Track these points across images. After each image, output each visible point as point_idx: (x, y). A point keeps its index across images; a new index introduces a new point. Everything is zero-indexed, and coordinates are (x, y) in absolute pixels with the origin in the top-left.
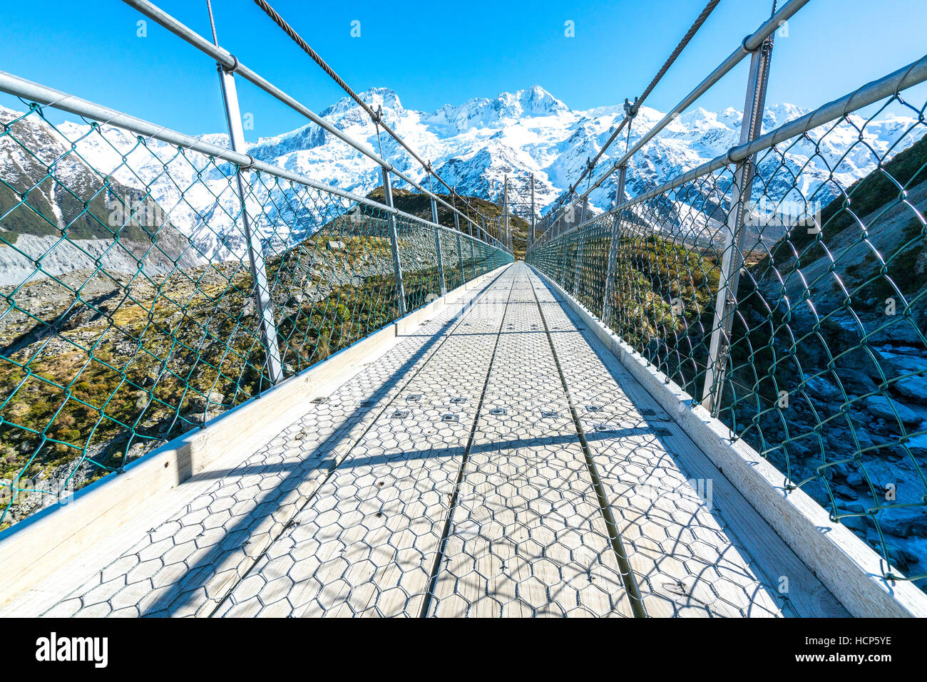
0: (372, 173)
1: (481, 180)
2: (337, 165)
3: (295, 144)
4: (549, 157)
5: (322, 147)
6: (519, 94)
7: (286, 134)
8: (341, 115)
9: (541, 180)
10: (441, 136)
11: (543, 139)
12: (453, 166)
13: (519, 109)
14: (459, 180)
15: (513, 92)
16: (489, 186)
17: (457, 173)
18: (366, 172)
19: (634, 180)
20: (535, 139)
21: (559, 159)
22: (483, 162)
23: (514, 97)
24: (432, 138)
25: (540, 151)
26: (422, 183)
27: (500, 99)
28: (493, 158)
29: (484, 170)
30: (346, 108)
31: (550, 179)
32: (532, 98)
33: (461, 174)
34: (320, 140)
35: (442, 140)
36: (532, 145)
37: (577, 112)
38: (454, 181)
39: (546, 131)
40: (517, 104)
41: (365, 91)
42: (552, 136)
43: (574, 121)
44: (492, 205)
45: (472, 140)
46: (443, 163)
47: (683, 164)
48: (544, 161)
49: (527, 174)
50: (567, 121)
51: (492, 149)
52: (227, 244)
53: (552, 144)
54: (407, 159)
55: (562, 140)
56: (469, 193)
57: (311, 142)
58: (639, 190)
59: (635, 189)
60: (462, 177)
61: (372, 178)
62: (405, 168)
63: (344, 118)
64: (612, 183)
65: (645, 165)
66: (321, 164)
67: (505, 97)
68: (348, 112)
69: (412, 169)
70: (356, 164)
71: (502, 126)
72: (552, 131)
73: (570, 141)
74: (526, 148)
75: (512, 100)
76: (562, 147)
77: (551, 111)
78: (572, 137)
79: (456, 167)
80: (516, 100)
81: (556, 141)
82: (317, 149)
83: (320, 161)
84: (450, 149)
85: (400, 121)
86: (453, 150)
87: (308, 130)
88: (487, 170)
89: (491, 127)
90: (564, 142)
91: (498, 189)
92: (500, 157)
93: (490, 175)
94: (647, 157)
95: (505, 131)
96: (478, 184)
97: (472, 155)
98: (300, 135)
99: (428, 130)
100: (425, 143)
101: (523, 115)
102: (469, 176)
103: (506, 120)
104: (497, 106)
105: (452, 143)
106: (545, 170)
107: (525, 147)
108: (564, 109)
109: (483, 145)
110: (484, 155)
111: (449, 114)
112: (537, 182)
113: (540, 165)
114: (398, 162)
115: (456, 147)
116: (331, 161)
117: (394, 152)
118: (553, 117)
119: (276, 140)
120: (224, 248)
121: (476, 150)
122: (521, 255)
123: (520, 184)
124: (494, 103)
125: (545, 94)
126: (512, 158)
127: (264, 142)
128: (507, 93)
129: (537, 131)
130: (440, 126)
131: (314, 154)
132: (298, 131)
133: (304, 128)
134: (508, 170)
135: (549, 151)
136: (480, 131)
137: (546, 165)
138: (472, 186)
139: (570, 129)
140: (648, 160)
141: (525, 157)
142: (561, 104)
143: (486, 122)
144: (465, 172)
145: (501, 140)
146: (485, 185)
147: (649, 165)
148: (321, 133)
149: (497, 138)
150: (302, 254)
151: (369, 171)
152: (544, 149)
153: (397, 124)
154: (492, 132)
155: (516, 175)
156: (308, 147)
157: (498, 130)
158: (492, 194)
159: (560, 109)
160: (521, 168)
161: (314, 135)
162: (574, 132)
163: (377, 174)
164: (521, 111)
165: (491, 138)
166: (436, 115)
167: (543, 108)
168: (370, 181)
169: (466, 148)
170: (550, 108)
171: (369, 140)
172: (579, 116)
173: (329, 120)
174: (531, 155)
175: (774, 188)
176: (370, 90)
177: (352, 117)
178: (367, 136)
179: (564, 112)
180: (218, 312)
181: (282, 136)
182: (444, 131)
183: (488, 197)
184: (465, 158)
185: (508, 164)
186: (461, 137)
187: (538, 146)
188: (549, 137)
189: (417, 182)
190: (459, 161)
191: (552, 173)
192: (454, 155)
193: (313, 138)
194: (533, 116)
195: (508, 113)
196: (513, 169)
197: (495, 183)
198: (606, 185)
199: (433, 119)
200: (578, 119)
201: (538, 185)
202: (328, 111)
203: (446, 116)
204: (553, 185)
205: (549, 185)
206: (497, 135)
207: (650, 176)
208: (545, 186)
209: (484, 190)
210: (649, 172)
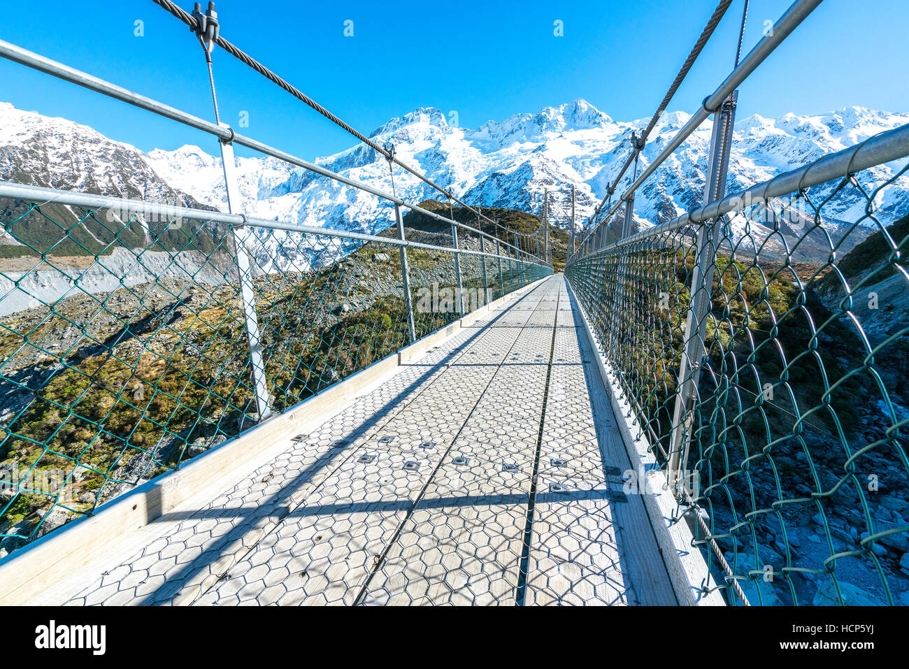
0: (417, 188)
1: (523, 193)
2: (386, 181)
3: (348, 162)
4: (592, 169)
5: (372, 165)
6: (562, 108)
7: (340, 154)
8: (391, 134)
9: (583, 191)
10: (484, 151)
11: (586, 152)
12: (495, 180)
13: (562, 122)
14: (501, 193)
15: (557, 106)
16: (531, 199)
17: (499, 186)
18: (412, 186)
19: (682, 190)
20: (577, 152)
21: (602, 171)
22: (525, 175)
23: (557, 111)
24: (475, 152)
25: (583, 163)
26: (465, 197)
27: (543, 114)
28: (535, 171)
29: (526, 182)
30: (395, 128)
31: (593, 191)
32: (575, 111)
33: (503, 187)
34: (371, 159)
35: (485, 155)
36: (575, 157)
37: (621, 124)
38: (496, 194)
39: (590, 143)
40: (560, 118)
41: (413, 111)
42: (596, 148)
43: (619, 133)
44: (533, 217)
45: (515, 154)
46: (486, 177)
47: (737, 173)
48: (587, 173)
49: (569, 186)
50: (611, 133)
51: (534, 162)
52: (285, 255)
53: (596, 155)
54: (451, 173)
55: (606, 151)
56: (511, 206)
57: (362, 161)
58: (688, 200)
59: (683, 199)
60: (505, 190)
61: (418, 193)
62: (450, 182)
63: (393, 137)
64: (658, 193)
65: (695, 175)
66: (371, 180)
67: (548, 111)
68: (397, 131)
69: (456, 183)
70: (403, 180)
71: (546, 139)
72: (595, 144)
73: (615, 152)
74: (569, 161)
75: (555, 114)
76: (606, 158)
77: (594, 123)
78: (617, 148)
79: (498, 180)
80: (559, 114)
81: (600, 153)
82: (368, 167)
83: (370, 177)
84: (492, 163)
85: (445, 138)
86: (497, 164)
87: (360, 149)
88: (529, 183)
89: (533, 141)
90: (608, 154)
91: (540, 201)
92: (542, 170)
93: (533, 188)
94: (697, 166)
95: (548, 145)
96: (520, 196)
97: (515, 169)
98: (353, 154)
99: (472, 145)
100: (469, 158)
101: (566, 129)
102: (511, 189)
103: (549, 134)
104: (540, 120)
105: (495, 157)
106: (588, 182)
107: (567, 159)
108: (608, 121)
109: (525, 159)
110: (526, 169)
111: (493, 129)
112: (579, 193)
113: (583, 177)
114: (443, 176)
115: (499, 161)
116: (380, 177)
117: (439, 168)
118: (598, 129)
119: (332, 159)
120: (282, 259)
121: (518, 164)
122: (562, 267)
123: (562, 196)
124: (537, 117)
125: (589, 107)
126: (554, 170)
127: (320, 161)
128: (550, 108)
129: (581, 144)
130: (484, 141)
131: (365, 171)
132: (350, 151)
133: (356, 147)
134: (550, 183)
135: (592, 163)
136: (522, 145)
137: (589, 176)
138: (515, 198)
139: (614, 140)
140: (697, 170)
141: (568, 170)
142: (605, 116)
143: (529, 137)
144: (507, 185)
145: (543, 153)
146: (526, 197)
147: (699, 175)
148: (372, 152)
149: (540, 152)
150: (349, 265)
151: (415, 186)
152: (587, 161)
153: (442, 141)
154: (534, 146)
155: (559, 188)
156: (360, 164)
157: (541, 144)
158: (534, 206)
159: (604, 121)
160: (563, 180)
161: (365, 153)
162: (618, 143)
163: (422, 189)
164: (564, 124)
165: (533, 152)
166: (480, 131)
167: (586, 121)
168: (416, 195)
169: (508, 161)
170: (593, 121)
171: (416, 157)
172: (623, 127)
173: (380, 140)
174: (574, 167)
175: (842, 196)
176: (417, 110)
177: (400, 136)
178: (413, 153)
179: (608, 124)
180: (274, 319)
181: (336, 155)
182: (487, 146)
183: (529, 209)
184: (507, 172)
185: (550, 177)
186: (504, 151)
187: (582, 158)
188: (592, 149)
189: (461, 195)
190: (501, 175)
191: (594, 184)
192: (496, 169)
193: (364, 157)
194: (577, 129)
195: (551, 127)
196: (555, 182)
197: (537, 195)
198: (652, 196)
199: (477, 135)
200: (623, 130)
201: (580, 197)
202: (379, 131)
203: (490, 132)
204: (596, 197)
205: (592, 196)
206: (540, 148)
207: (699, 186)
208: (588, 198)
209: (526, 203)
210: (699, 182)
